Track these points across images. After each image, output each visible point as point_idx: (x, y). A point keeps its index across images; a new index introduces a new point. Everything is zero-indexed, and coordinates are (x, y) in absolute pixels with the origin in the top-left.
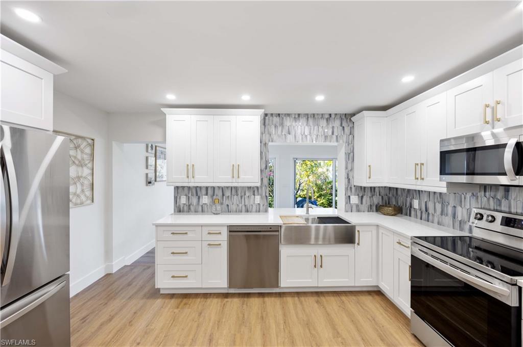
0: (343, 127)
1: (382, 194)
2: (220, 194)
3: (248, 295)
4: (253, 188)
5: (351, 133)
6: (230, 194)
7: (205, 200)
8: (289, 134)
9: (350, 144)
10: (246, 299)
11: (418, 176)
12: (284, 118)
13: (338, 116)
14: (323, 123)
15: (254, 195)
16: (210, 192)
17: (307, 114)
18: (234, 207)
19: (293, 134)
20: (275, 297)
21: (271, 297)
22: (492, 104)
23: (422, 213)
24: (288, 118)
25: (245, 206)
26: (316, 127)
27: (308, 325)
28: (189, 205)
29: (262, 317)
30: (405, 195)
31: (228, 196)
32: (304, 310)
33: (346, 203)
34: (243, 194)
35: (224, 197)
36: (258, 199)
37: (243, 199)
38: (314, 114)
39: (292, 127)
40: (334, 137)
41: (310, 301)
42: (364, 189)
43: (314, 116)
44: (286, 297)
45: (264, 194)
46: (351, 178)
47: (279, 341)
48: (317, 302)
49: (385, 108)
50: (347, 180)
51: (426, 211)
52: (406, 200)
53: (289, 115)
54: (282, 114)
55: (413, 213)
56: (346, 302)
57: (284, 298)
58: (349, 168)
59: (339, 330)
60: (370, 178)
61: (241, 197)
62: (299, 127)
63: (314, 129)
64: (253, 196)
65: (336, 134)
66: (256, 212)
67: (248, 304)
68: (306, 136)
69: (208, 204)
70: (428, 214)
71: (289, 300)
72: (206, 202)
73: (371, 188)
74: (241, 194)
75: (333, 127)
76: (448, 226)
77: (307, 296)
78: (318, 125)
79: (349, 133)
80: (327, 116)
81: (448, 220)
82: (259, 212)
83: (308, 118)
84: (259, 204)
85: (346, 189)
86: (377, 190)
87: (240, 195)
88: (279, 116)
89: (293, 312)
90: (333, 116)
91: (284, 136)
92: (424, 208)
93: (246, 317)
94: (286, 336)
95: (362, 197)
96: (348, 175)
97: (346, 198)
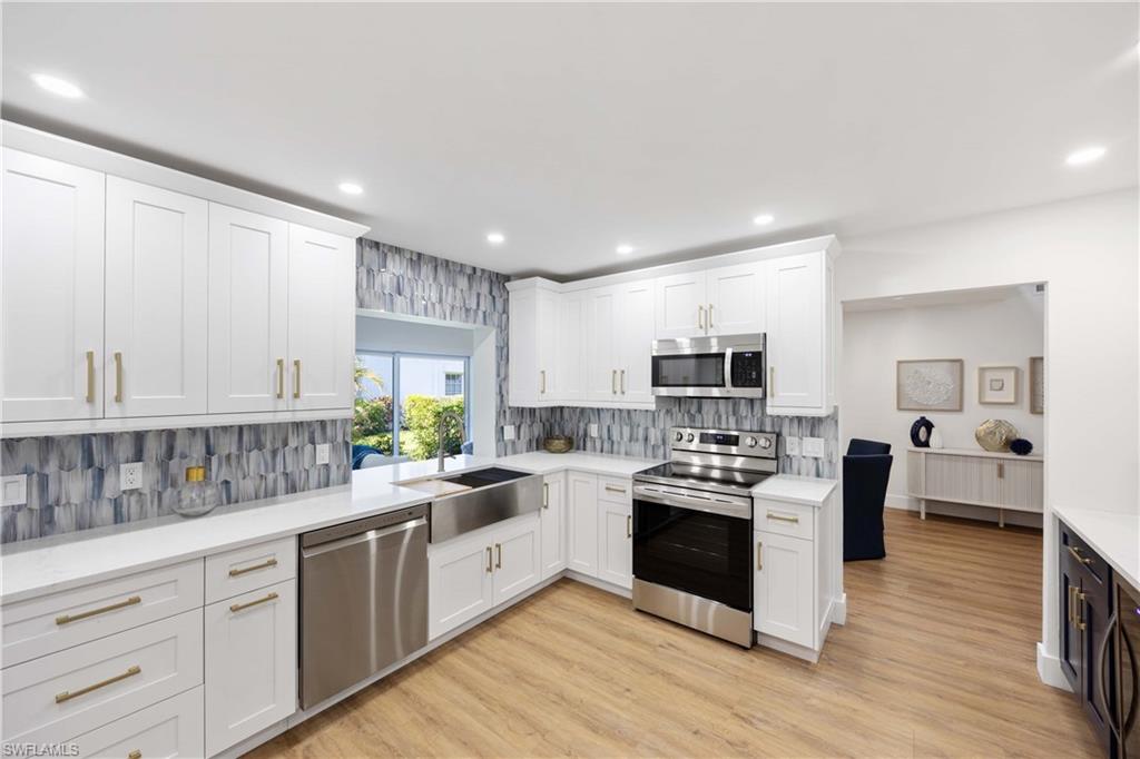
0: (494, 298)
1: (543, 420)
2: (198, 450)
3: (353, 702)
4: (309, 424)
5: (505, 311)
6: (234, 450)
7: (132, 477)
8: (400, 294)
9: (503, 329)
10: (355, 713)
11: (618, 389)
12: (389, 254)
13: (486, 275)
14: (463, 282)
15: (313, 442)
16: (153, 449)
17: (436, 259)
18: (249, 486)
19: (409, 296)
20: (420, 670)
21: (410, 675)
22: (706, 307)
23: (602, 443)
24: (397, 257)
25: (286, 474)
26: (451, 289)
27: (520, 677)
28: (50, 509)
29: (430, 719)
30: (575, 419)
31: (228, 457)
32: (494, 661)
33: (498, 441)
34: (279, 444)
35: (214, 460)
36: (324, 453)
37: (279, 459)
38: (447, 262)
39: (406, 280)
40: (480, 314)
41: (488, 640)
42: (521, 411)
43: (447, 265)
44: (440, 658)
45: (340, 439)
46: (504, 393)
47: (501, 733)
48: (501, 636)
49: (562, 279)
50: (499, 397)
51: (609, 438)
52: (578, 427)
53: (398, 250)
54: (384, 245)
55: (589, 444)
56: (540, 613)
57: (440, 662)
58: (502, 376)
59: (566, 656)
60: (543, 392)
61: (274, 453)
62: (420, 282)
63: (447, 293)
64: (309, 447)
65: (482, 308)
66: (319, 487)
67: (374, 719)
68: (433, 305)
69: (146, 491)
70: (613, 442)
71: (451, 659)
72: (138, 484)
73: (530, 409)
74: (273, 443)
75: (479, 295)
76: (640, 455)
77: (476, 637)
78: (454, 286)
79: (501, 311)
80: (469, 271)
81: (638, 447)
82: (327, 485)
83: (436, 267)
84: (327, 465)
85: (498, 414)
86: (537, 413)
87: (268, 445)
88: (378, 249)
89: (478, 674)
90: (479, 273)
91: (388, 297)
92: (605, 436)
93: (393, 743)
94: (504, 718)
95: (519, 427)
96: (500, 387)
97: (496, 432)
